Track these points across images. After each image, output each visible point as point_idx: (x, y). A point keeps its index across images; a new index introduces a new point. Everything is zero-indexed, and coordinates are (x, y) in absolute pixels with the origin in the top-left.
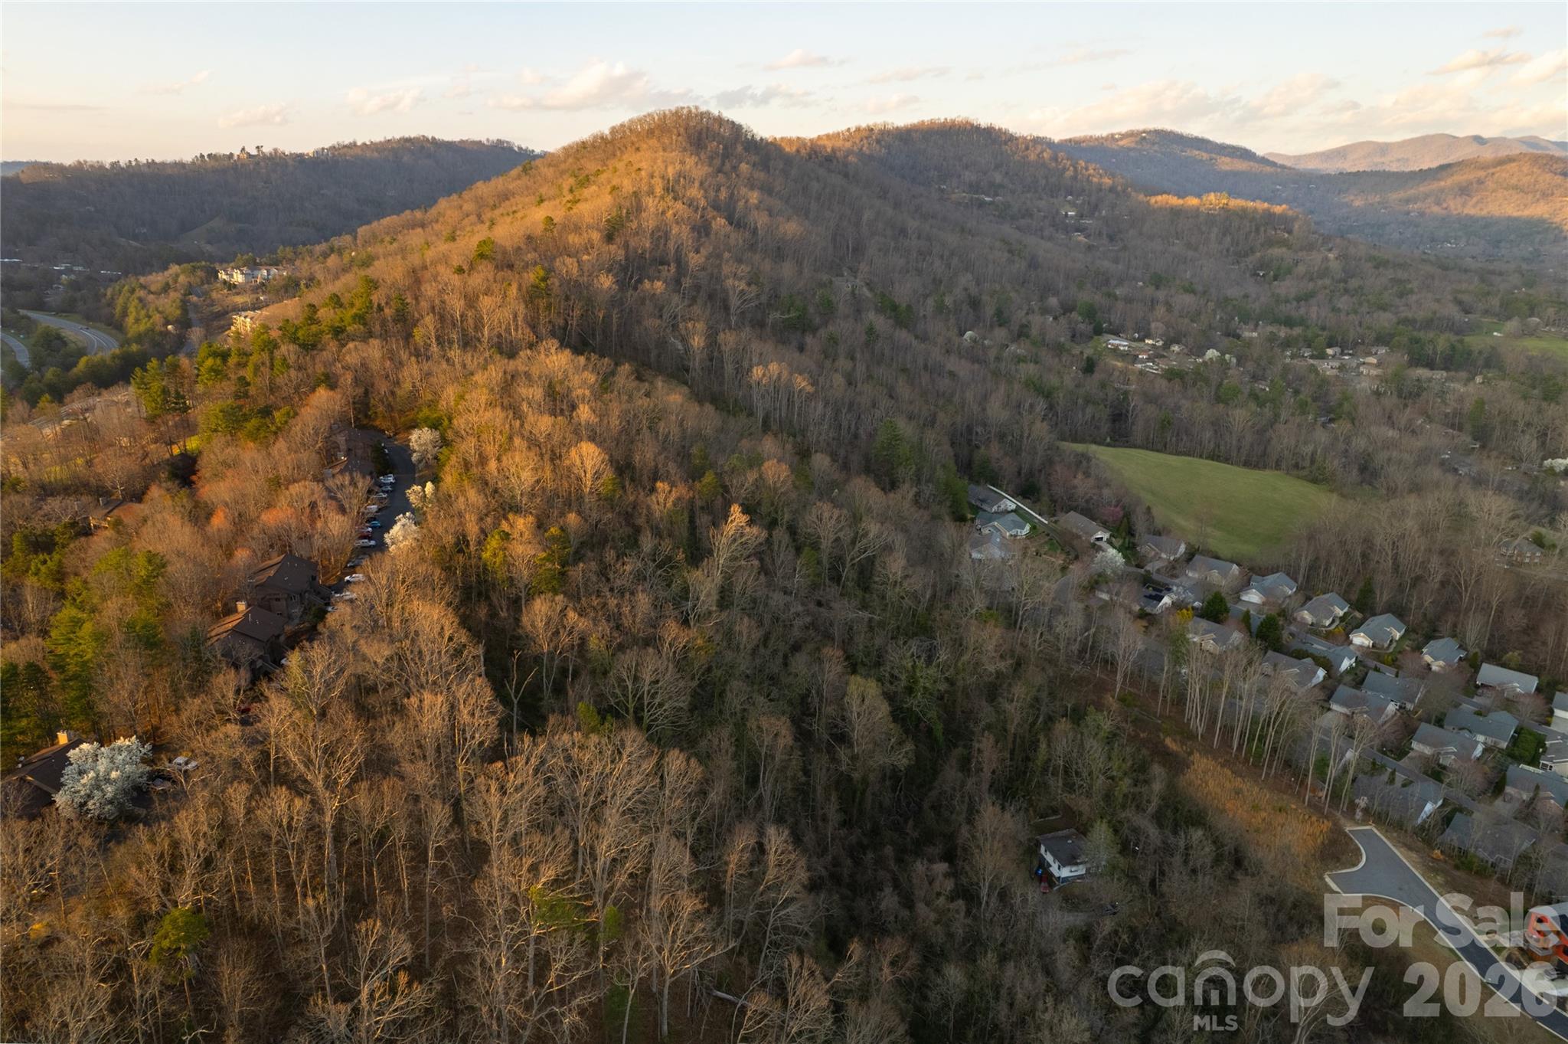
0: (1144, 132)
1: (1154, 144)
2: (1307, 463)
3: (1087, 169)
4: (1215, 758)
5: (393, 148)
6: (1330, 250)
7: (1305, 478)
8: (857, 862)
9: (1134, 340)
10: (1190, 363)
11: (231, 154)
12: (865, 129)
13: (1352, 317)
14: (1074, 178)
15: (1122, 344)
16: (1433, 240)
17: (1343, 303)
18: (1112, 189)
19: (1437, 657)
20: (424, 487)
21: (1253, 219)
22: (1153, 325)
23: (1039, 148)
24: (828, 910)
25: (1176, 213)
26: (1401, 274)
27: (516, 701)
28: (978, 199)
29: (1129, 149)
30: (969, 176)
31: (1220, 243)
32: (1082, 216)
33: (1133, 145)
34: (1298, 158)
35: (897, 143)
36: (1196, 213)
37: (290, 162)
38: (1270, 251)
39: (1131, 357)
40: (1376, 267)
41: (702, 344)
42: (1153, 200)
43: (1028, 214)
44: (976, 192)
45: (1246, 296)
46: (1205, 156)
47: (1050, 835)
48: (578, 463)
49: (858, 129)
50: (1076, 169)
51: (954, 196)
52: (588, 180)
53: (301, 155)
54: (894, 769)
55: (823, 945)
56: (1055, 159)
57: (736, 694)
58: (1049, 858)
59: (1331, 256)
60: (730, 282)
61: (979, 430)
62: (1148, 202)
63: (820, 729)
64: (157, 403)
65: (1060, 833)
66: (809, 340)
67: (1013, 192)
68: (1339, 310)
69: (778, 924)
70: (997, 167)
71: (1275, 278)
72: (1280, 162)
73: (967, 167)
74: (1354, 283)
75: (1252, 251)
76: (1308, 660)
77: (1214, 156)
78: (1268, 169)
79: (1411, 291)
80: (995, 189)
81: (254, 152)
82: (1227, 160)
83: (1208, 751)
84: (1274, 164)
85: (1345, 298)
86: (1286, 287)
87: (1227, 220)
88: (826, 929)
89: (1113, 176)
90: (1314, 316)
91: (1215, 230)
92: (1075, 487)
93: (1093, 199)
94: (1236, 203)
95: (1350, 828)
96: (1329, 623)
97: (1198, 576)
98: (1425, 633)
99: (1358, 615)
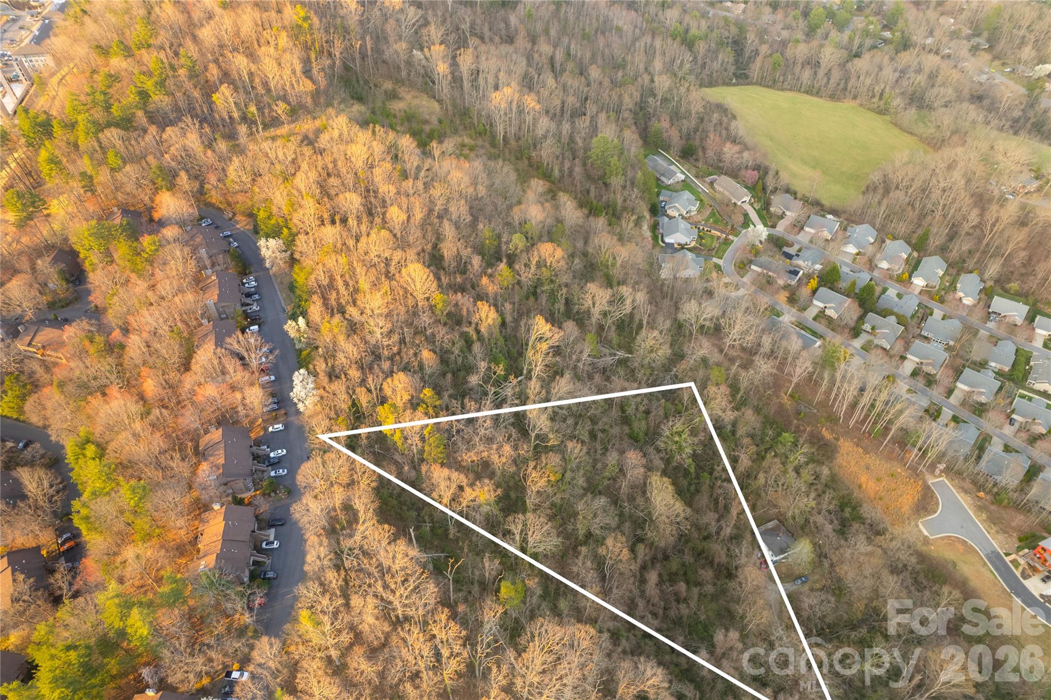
2: (877, 97)
4: (853, 440)
7: (874, 110)
19: (968, 291)
47: (764, 527)
48: (409, 282)
61: (650, 99)
65: (769, 525)
76: (892, 318)
83: (847, 433)
95: (931, 481)
96: (899, 268)
97: (812, 231)
98: (957, 268)
99: (915, 254)
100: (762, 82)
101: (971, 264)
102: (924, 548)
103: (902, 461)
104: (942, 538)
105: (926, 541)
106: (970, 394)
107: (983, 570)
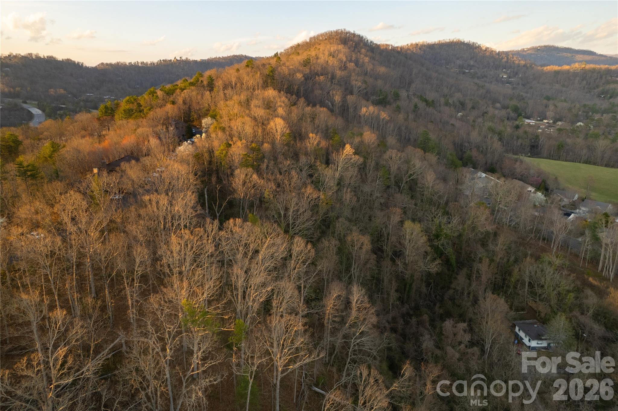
0: (539, 47)
1: (544, 51)
3: (513, 58)
5: (230, 59)
8: (407, 323)
9: (538, 120)
11: (171, 60)
12: (414, 44)
14: (507, 62)
15: (532, 122)
18: (525, 66)
20: (201, 136)
21: (599, 72)
22: (548, 113)
24: (389, 344)
25: (557, 73)
27: (218, 215)
28: (463, 71)
29: (531, 54)
30: (459, 62)
31: (580, 84)
32: (510, 77)
33: (533, 52)
35: (428, 49)
36: (568, 72)
37: (192, 63)
39: (537, 127)
41: (339, 100)
42: (545, 68)
43: (485, 76)
44: (462, 68)
46: (569, 55)
47: (522, 322)
48: (274, 127)
49: (412, 44)
50: (508, 58)
51: (452, 70)
53: (196, 61)
54: (429, 274)
55: (385, 366)
57: (340, 225)
58: (522, 334)
60: (354, 82)
61: (466, 144)
62: (543, 69)
63: (388, 249)
64: (103, 113)
65: (527, 321)
67: (478, 68)
69: (356, 348)
70: (471, 58)
71: (611, 97)
73: (458, 59)
75: (597, 87)
77: (574, 54)
80: (470, 67)
81: (179, 59)
87: (584, 74)
88: (387, 357)
91: (578, 78)
92: (515, 169)
93: (515, 70)
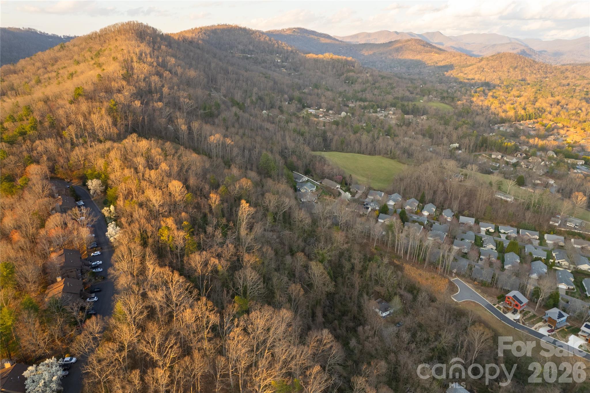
1: (298, 33)
2: (389, 153)
3: (282, 44)
4: (410, 264)
6: (367, 73)
7: (389, 158)
9: (316, 109)
10: (337, 118)
13: (380, 97)
14: (278, 47)
15: (312, 111)
16: (391, 67)
17: (376, 92)
18: (292, 52)
19: (448, 216)
20: (109, 207)
21: (342, 63)
22: (322, 104)
23: (264, 36)
25: (316, 61)
26: (390, 81)
28: (246, 56)
29: (290, 35)
30: (240, 47)
31: (332, 71)
32: (283, 62)
34: (343, 37)
36: (323, 61)
38: (349, 74)
39: (317, 116)
40: (382, 79)
41: (186, 128)
42: (307, 56)
43: (264, 62)
44: (244, 53)
45: (345, 91)
46: (316, 38)
48: (173, 189)
50: (278, 44)
51: (236, 55)
52: (99, 54)
56: (270, 40)
59: (368, 75)
60: (181, 99)
61: (286, 151)
62: (305, 56)
66: (216, 121)
67: (257, 53)
68: (376, 95)
70: (250, 43)
71: (352, 83)
72: (340, 39)
73: (239, 43)
74: (377, 85)
75: (343, 74)
76: (417, 224)
78: (337, 42)
79: (395, 87)
80: (251, 52)
82: (323, 39)
83: (407, 262)
84: (338, 40)
85: (376, 90)
86: (357, 87)
87: (333, 63)
89: (291, 47)
90: (368, 97)
91: (330, 67)
93: (286, 55)
94: (336, 57)
95: (452, 280)
96: (415, 209)
97: (372, 197)
98: (441, 208)
99: (421, 204)
100: (337, 150)
101: (446, 206)
102: (457, 306)
103: (436, 272)
104: (464, 302)
105: (457, 303)
106: (460, 250)
107: (486, 312)
